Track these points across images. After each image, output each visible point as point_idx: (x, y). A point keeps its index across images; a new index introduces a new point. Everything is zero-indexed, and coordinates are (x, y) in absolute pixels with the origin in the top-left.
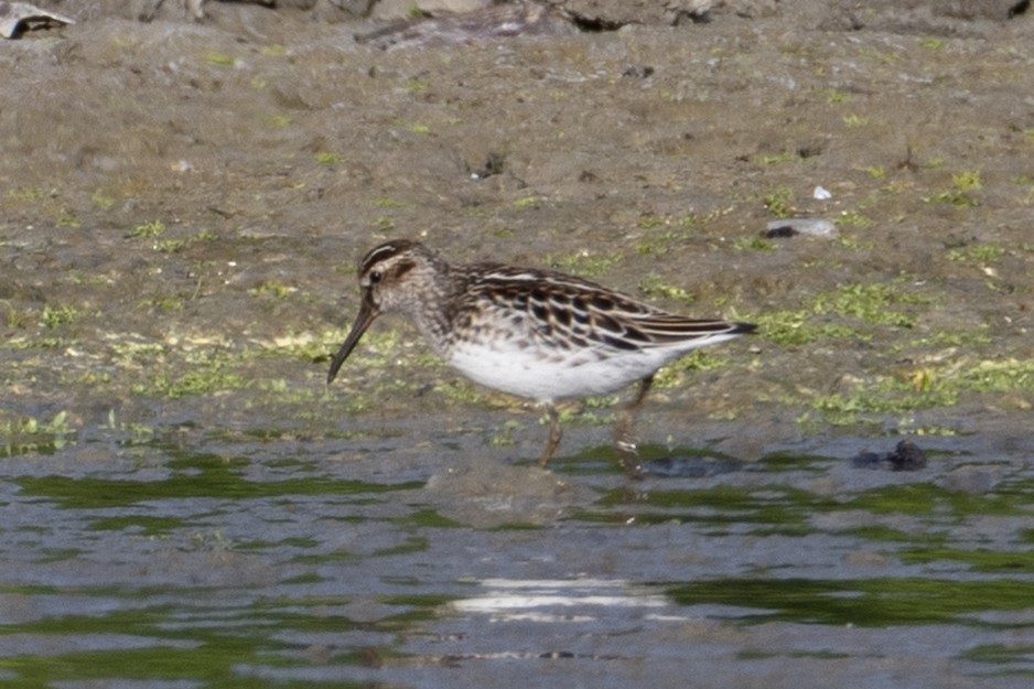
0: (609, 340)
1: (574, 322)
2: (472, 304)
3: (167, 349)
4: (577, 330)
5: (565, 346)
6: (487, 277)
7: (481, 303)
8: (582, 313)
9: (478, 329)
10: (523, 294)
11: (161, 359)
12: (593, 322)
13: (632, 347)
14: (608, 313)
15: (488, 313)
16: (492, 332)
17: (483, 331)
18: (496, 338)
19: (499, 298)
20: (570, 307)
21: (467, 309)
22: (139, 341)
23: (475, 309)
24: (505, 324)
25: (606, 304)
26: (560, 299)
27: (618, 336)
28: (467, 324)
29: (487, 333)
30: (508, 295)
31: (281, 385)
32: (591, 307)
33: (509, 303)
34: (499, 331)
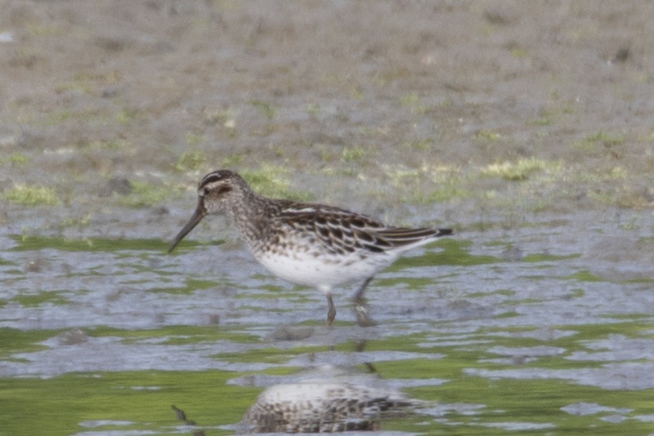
0: (367, 247)
1: (345, 237)
2: (278, 229)
3: (421, 175)
4: (348, 242)
5: (341, 252)
6: (284, 211)
7: (285, 228)
8: (348, 230)
9: (284, 245)
10: (310, 221)
11: (418, 181)
12: (356, 236)
13: (379, 251)
14: (362, 229)
15: (291, 235)
16: (295, 247)
17: (288, 247)
18: (298, 251)
19: (296, 225)
20: (341, 227)
21: (275, 232)
22: (402, 170)
23: (282, 233)
24: (304, 242)
25: (360, 223)
26: (334, 222)
27: (371, 244)
28: (276, 242)
29: (291, 248)
30: (302, 222)
31: (492, 194)
32: (353, 226)
33: (304, 227)
34: (299, 247)
